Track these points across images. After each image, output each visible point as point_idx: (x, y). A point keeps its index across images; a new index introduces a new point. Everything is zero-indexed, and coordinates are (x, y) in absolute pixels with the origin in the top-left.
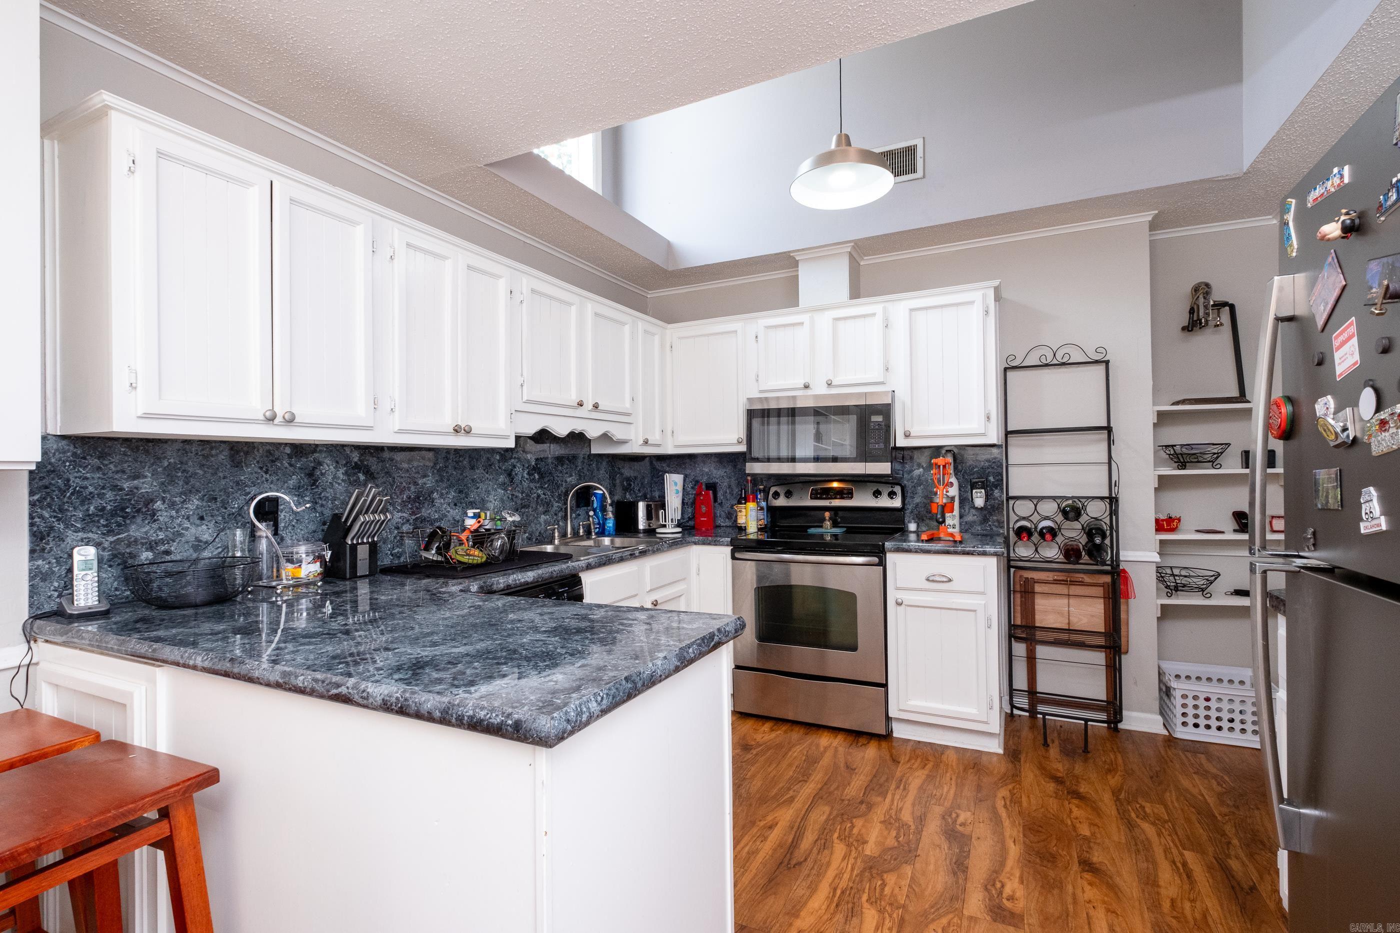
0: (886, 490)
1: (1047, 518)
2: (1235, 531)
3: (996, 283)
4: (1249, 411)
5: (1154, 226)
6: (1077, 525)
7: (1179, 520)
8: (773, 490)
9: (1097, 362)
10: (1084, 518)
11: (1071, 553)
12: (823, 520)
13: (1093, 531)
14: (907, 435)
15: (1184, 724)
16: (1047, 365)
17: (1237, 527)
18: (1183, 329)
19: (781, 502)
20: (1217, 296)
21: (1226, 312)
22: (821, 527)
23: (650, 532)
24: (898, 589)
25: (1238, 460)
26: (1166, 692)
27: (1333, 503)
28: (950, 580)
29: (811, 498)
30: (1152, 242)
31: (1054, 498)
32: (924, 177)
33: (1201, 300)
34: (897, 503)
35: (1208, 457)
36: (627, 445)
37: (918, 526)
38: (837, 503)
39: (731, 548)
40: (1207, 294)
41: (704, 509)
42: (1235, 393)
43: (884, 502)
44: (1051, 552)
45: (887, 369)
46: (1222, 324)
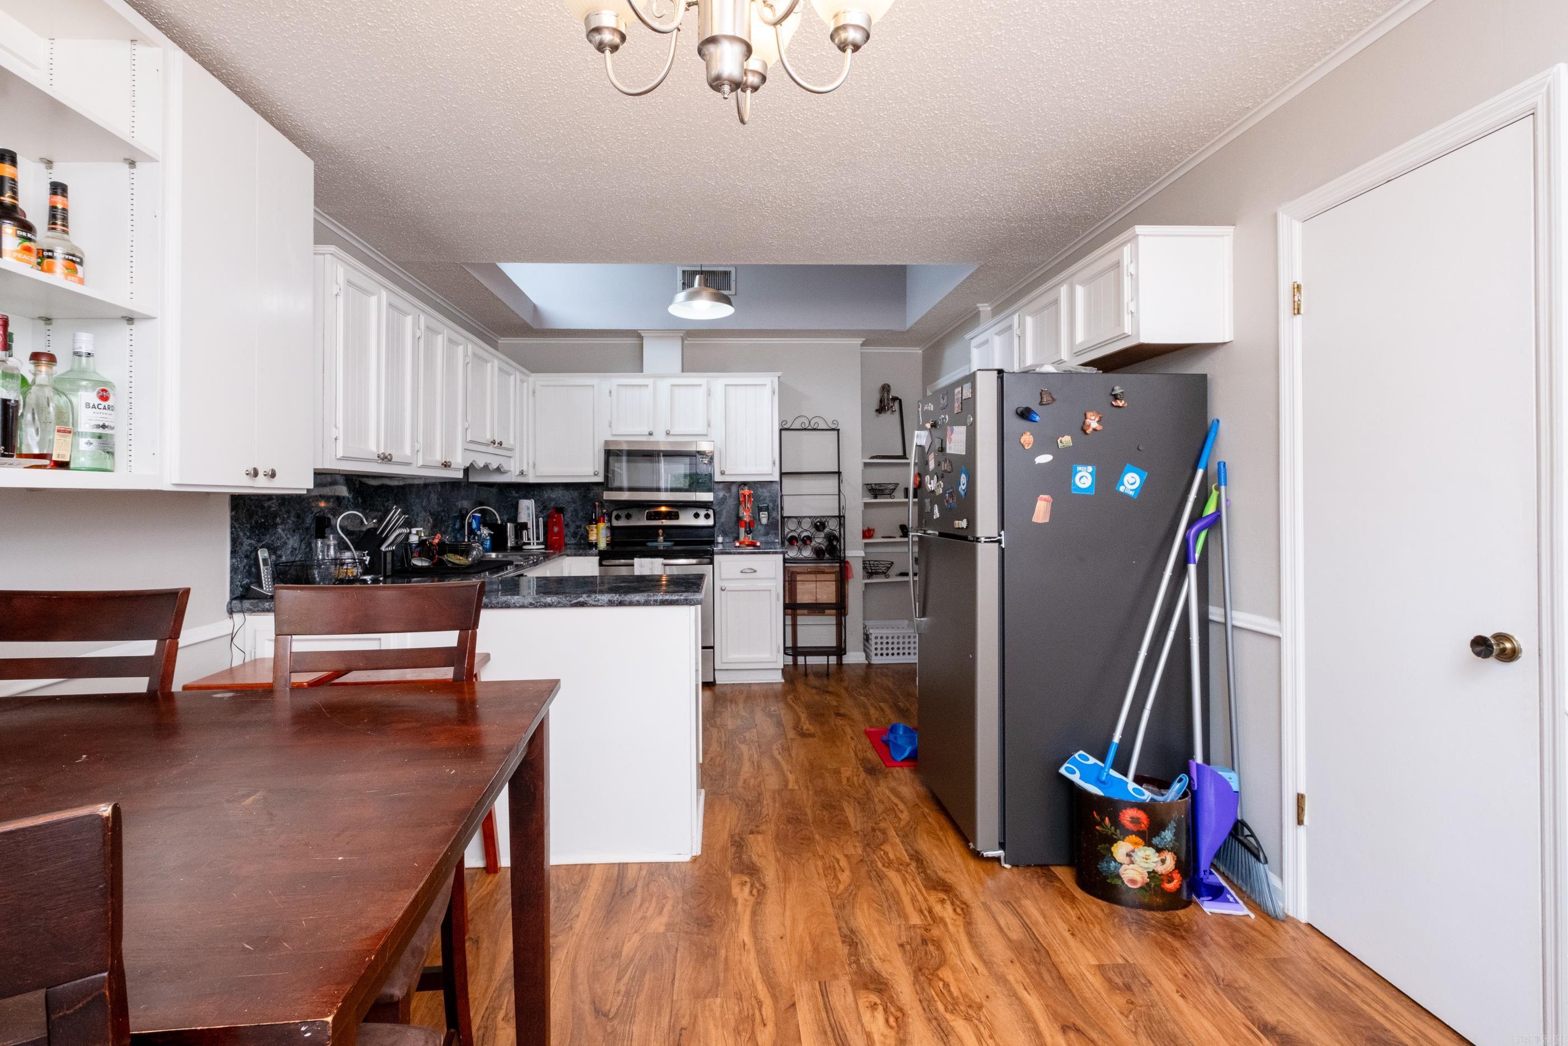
0: (702, 513)
1: (806, 531)
2: (901, 537)
3: (780, 374)
4: (908, 464)
5: (862, 345)
6: (822, 535)
7: (874, 530)
8: (614, 514)
9: (833, 429)
10: (827, 530)
11: (819, 552)
12: (658, 535)
13: (831, 538)
14: (723, 473)
15: (876, 655)
16: (805, 429)
17: (901, 534)
18: (877, 411)
19: (622, 523)
20: (893, 393)
21: (897, 404)
22: (657, 541)
23: (518, 548)
24: (721, 579)
25: (902, 494)
26: (867, 638)
27: (929, 511)
28: (755, 571)
29: (647, 519)
30: (862, 353)
31: (810, 517)
32: (736, 294)
33: (886, 395)
34: (710, 522)
35: (887, 492)
36: (505, 475)
37: (723, 540)
38: (666, 522)
39: (598, 558)
40: (888, 391)
41: (556, 529)
42: (901, 453)
43: (702, 522)
44: (807, 553)
45: (709, 425)
46: (895, 411)
